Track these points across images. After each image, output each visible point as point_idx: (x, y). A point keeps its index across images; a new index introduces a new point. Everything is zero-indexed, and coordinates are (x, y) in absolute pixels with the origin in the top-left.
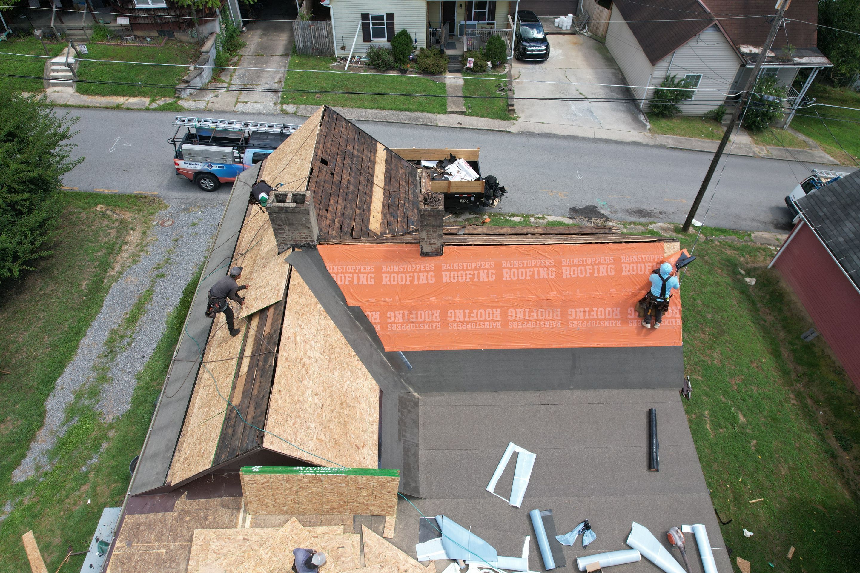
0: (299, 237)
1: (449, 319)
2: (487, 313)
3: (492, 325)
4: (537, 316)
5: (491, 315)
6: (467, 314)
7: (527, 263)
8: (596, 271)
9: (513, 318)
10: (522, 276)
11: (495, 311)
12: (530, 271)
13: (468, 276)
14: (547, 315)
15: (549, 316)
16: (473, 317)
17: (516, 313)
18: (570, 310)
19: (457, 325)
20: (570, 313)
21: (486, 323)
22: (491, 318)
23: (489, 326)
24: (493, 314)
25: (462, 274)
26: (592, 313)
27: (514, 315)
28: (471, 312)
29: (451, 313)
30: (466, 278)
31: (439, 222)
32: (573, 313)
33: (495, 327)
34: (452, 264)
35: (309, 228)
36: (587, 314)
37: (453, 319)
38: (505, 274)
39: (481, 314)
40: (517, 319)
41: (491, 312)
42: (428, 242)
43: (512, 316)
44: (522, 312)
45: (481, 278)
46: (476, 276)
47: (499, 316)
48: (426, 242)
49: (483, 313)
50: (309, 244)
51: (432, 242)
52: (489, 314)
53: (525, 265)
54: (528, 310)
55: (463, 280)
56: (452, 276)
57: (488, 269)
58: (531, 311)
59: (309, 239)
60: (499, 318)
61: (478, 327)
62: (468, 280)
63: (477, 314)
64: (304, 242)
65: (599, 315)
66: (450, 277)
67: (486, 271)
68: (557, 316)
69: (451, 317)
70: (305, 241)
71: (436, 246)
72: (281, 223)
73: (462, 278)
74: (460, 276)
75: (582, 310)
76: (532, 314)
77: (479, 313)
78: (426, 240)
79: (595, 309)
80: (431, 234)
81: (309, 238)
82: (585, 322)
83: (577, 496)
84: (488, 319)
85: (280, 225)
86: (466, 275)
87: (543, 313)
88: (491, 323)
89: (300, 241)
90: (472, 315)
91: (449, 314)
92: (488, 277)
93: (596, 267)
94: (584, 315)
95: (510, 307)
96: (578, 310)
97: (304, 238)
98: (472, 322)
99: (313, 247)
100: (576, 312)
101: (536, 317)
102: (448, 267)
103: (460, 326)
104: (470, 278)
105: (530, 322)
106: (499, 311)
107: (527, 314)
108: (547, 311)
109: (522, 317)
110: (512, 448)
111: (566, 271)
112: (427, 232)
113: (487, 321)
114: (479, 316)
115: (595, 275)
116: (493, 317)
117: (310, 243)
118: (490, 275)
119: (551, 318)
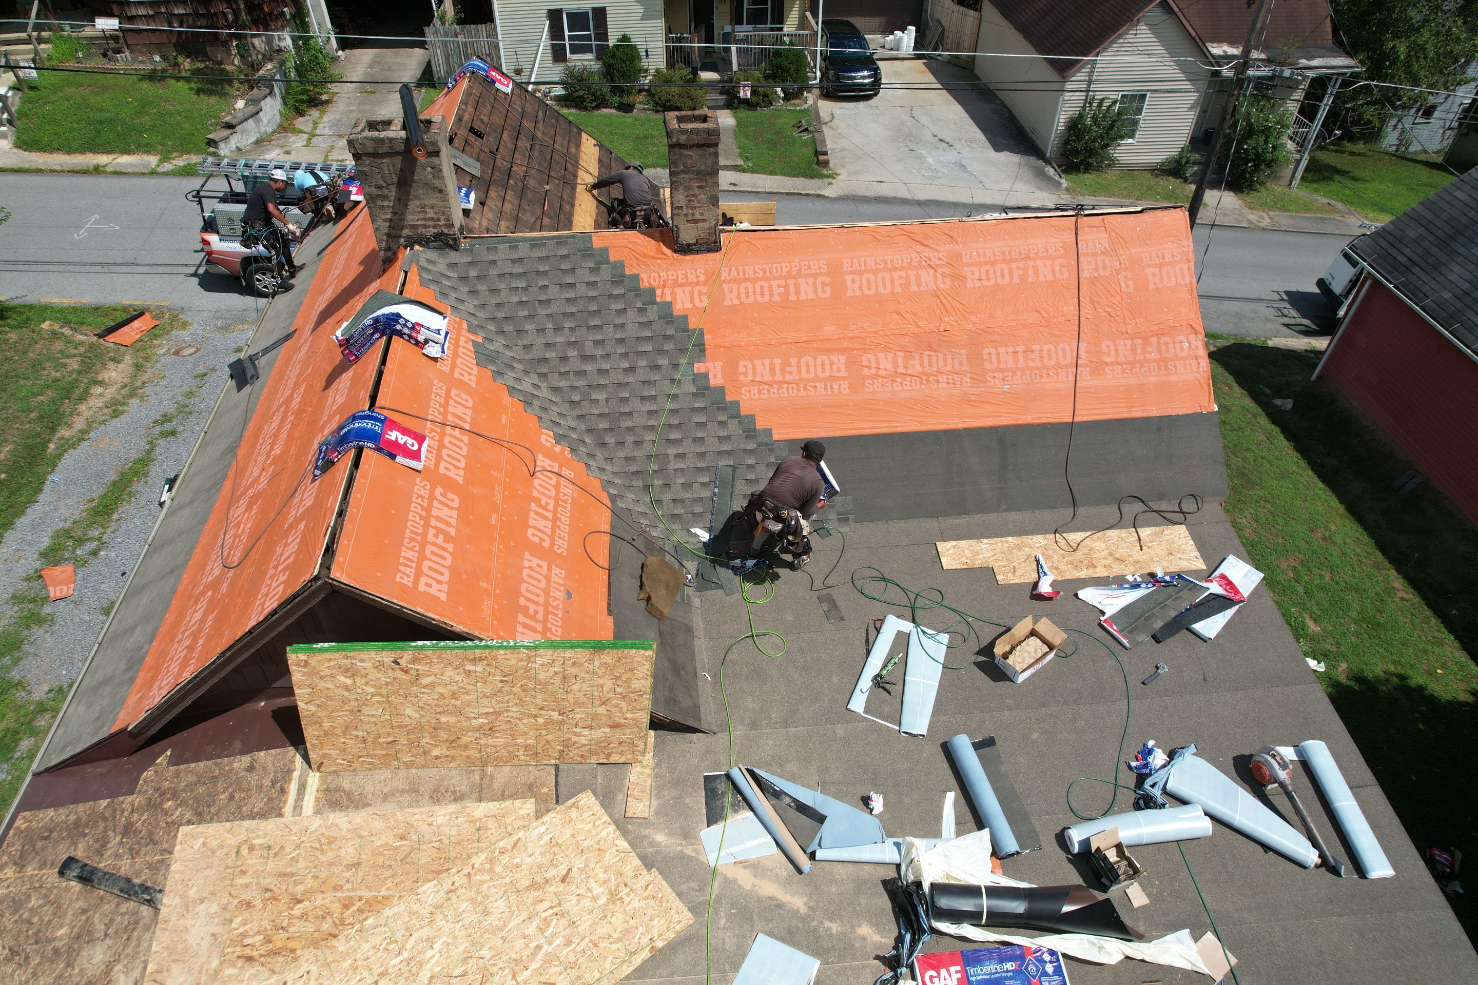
0: (421, 216)
1: (742, 378)
2: (819, 362)
3: (832, 388)
4: (922, 365)
5: (827, 367)
6: (778, 367)
7: (892, 261)
8: (1031, 272)
9: (873, 371)
10: (885, 287)
11: (834, 358)
12: (900, 277)
13: (776, 291)
14: (941, 363)
15: (945, 365)
16: (791, 373)
17: (877, 362)
18: (986, 351)
19: (760, 392)
20: (986, 357)
21: (818, 384)
22: (828, 374)
23: (826, 389)
24: (832, 364)
25: (762, 287)
26: (1031, 356)
27: (873, 365)
28: (786, 364)
29: (745, 366)
30: (771, 295)
31: (709, 162)
32: (994, 357)
33: (836, 391)
34: (741, 268)
35: (441, 191)
36: (1021, 357)
37: (750, 378)
38: (849, 283)
39: (808, 365)
40: (881, 373)
41: (827, 362)
42: (690, 218)
43: (869, 367)
44: (890, 359)
45: (803, 294)
46: (792, 289)
47: (843, 370)
48: (686, 215)
49: (812, 363)
50: (442, 234)
51: (698, 217)
52: (823, 365)
53: (889, 266)
54: (902, 354)
55: (767, 298)
56: (742, 291)
57: (815, 276)
58: (908, 355)
59: (443, 222)
60: (843, 373)
61: (802, 393)
62: (776, 299)
63: (799, 366)
64: (433, 231)
65: (1046, 360)
66: (739, 293)
67: (811, 280)
68: (961, 363)
69: (746, 374)
70: (435, 227)
71: (706, 225)
72: (381, 182)
73: (763, 295)
74: (758, 290)
75: (1011, 349)
76: (911, 362)
77: (803, 364)
78: (685, 211)
79: (1036, 347)
80: (694, 196)
81: (442, 218)
82: (1019, 373)
83: (1045, 706)
84: (821, 375)
85: (379, 187)
86: (771, 287)
87: (934, 359)
88: (828, 384)
89: (425, 226)
90: (788, 369)
91: (741, 369)
92: (815, 290)
93: (1031, 263)
94: (1016, 361)
95: (865, 351)
96: (1001, 350)
97: (432, 219)
98: (789, 383)
99: (451, 242)
100: (998, 354)
101: (918, 368)
102: (734, 274)
103: (765, 391)
104: (780, 294)
105: (908, 378)
106: (843, 358)
107: (901, 363)
108: (940, 355)
109: (890, 367)
110: (894, 625)
111: (973, 274)
112: (688, 188)
113: (820, 380)
114: (804, 369)
115: (1030, 280)
116: (831, 371)
117: (446, 231)
118: (819, 286)
119: (949, 369)
